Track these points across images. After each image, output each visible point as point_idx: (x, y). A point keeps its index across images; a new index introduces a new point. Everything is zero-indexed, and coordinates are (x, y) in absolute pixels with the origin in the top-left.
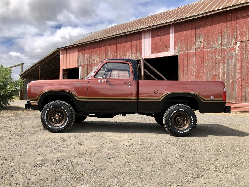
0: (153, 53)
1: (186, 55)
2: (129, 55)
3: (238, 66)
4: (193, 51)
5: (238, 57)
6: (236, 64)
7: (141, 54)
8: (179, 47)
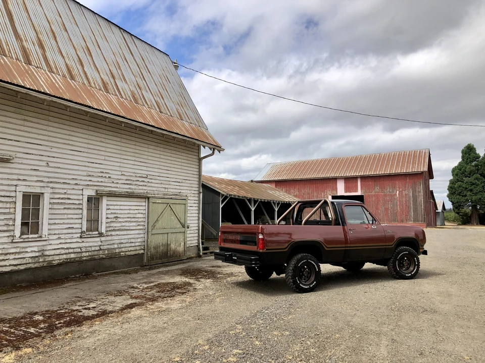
0: (346, 192)
1: (369, 196)
2: (327, 192)
3: (398, 203)
4: (373, 193)
5: (398, 199)
6: (397, 203)
7: (337, 192)
8: (364, 191)
